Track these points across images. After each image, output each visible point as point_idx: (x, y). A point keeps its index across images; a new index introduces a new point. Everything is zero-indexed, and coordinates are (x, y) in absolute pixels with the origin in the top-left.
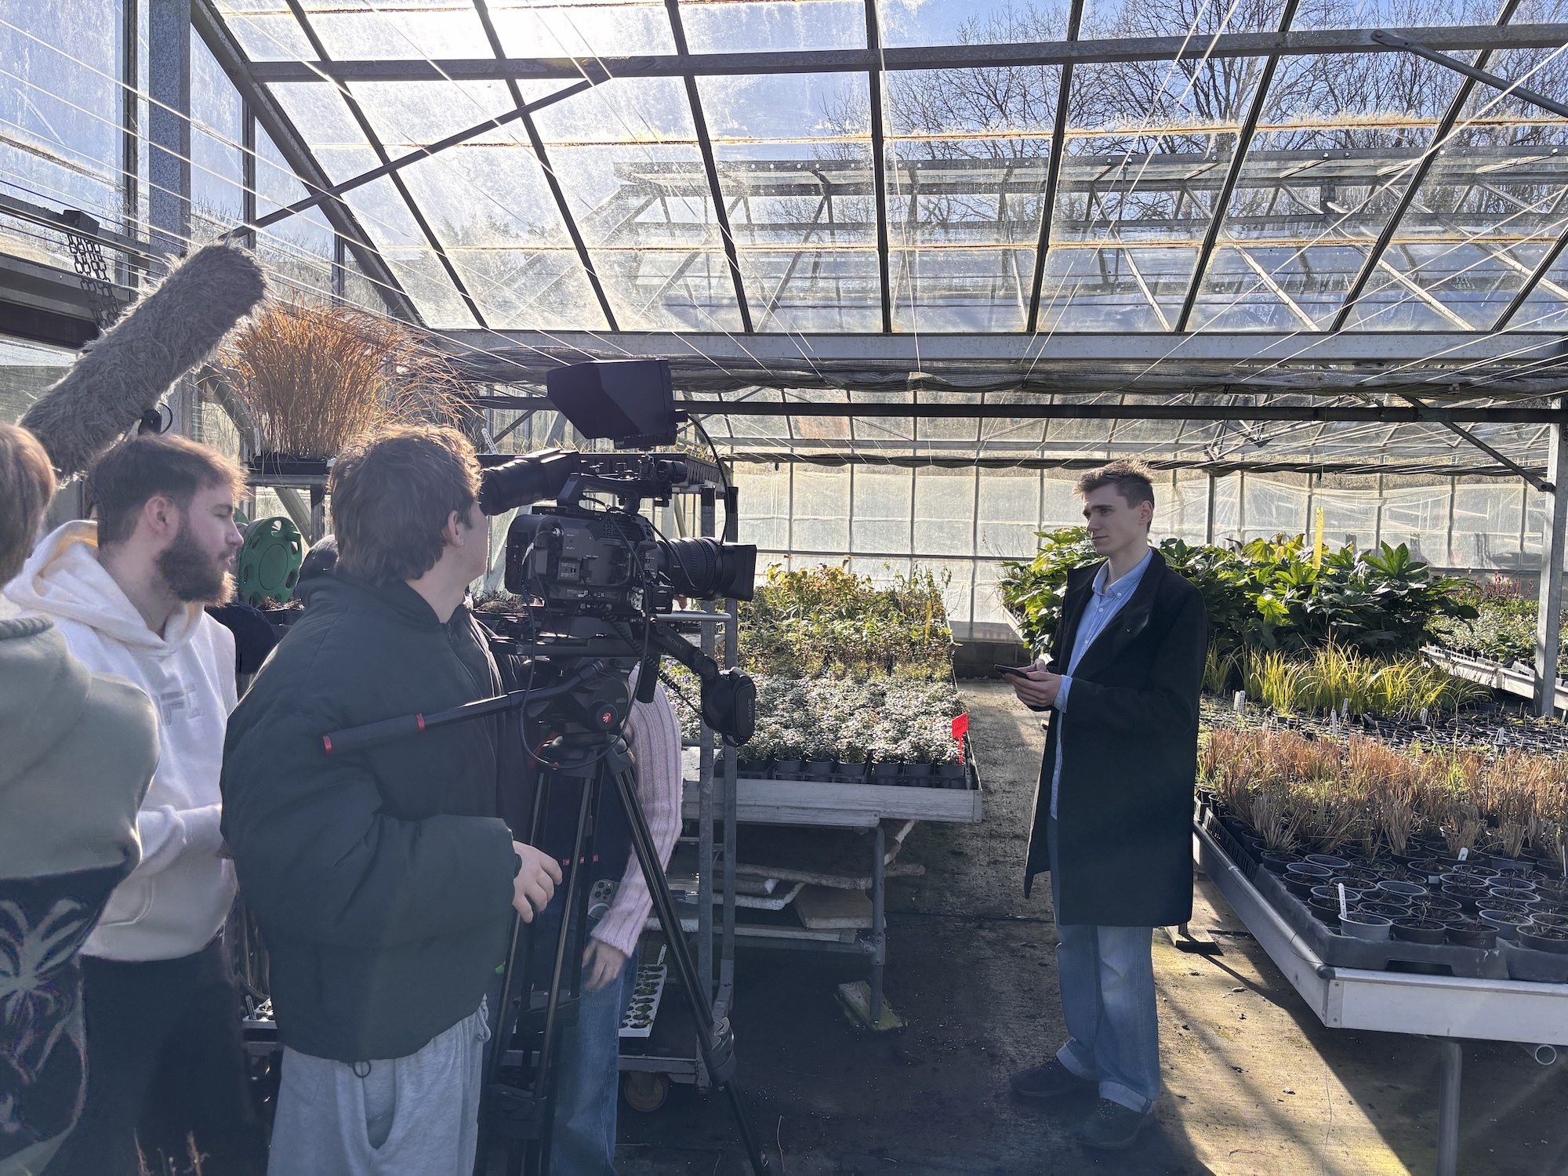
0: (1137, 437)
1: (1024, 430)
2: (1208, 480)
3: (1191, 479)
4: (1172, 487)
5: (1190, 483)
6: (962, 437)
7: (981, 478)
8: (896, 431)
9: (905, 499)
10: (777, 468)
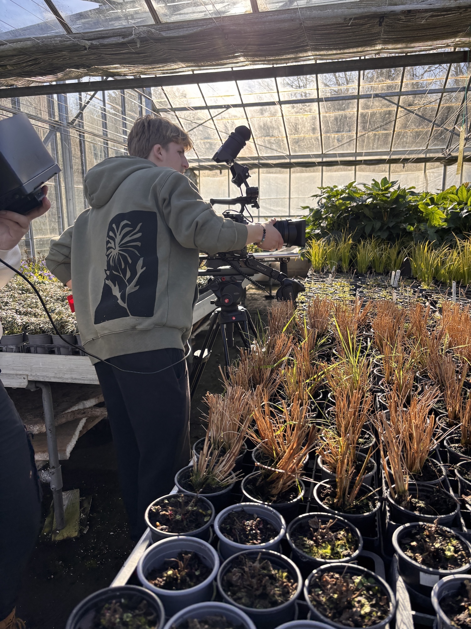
0: (405, 147)
1: (345, 145)
2: (443, 168)
3: (434, 168)
4: (423, 173)
5: (433, 170)
6: (313, 151)
7: (324, 173)
8: (279, 150)
9: (286, 186)
10: (221, 173)
